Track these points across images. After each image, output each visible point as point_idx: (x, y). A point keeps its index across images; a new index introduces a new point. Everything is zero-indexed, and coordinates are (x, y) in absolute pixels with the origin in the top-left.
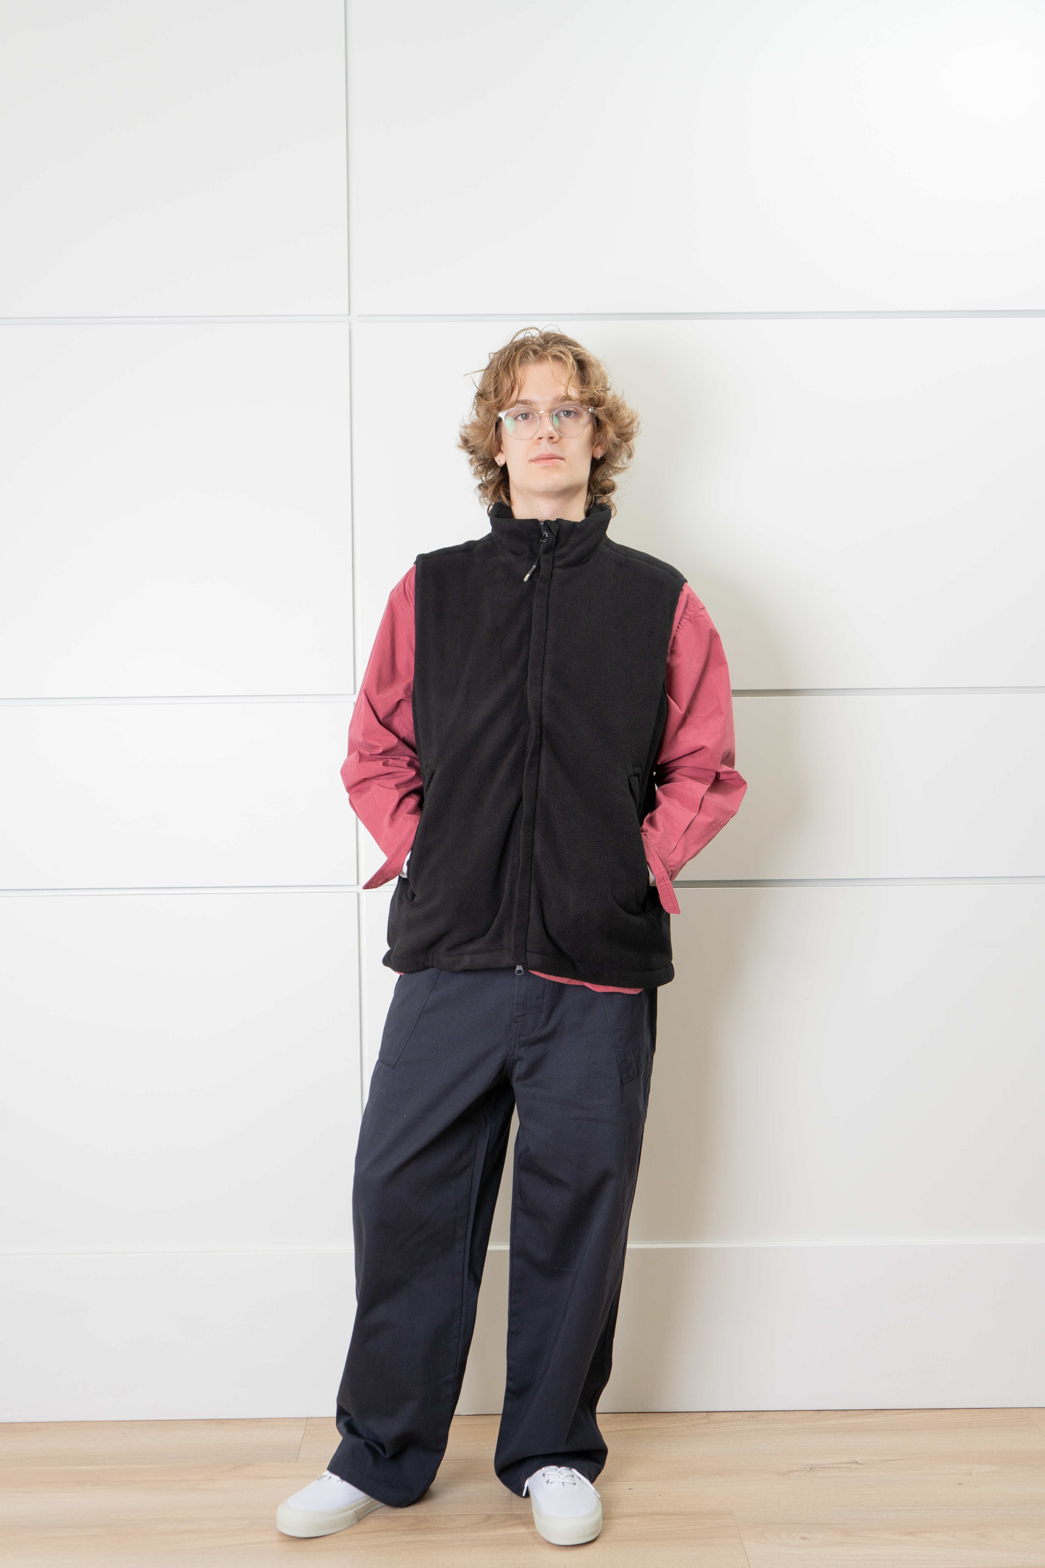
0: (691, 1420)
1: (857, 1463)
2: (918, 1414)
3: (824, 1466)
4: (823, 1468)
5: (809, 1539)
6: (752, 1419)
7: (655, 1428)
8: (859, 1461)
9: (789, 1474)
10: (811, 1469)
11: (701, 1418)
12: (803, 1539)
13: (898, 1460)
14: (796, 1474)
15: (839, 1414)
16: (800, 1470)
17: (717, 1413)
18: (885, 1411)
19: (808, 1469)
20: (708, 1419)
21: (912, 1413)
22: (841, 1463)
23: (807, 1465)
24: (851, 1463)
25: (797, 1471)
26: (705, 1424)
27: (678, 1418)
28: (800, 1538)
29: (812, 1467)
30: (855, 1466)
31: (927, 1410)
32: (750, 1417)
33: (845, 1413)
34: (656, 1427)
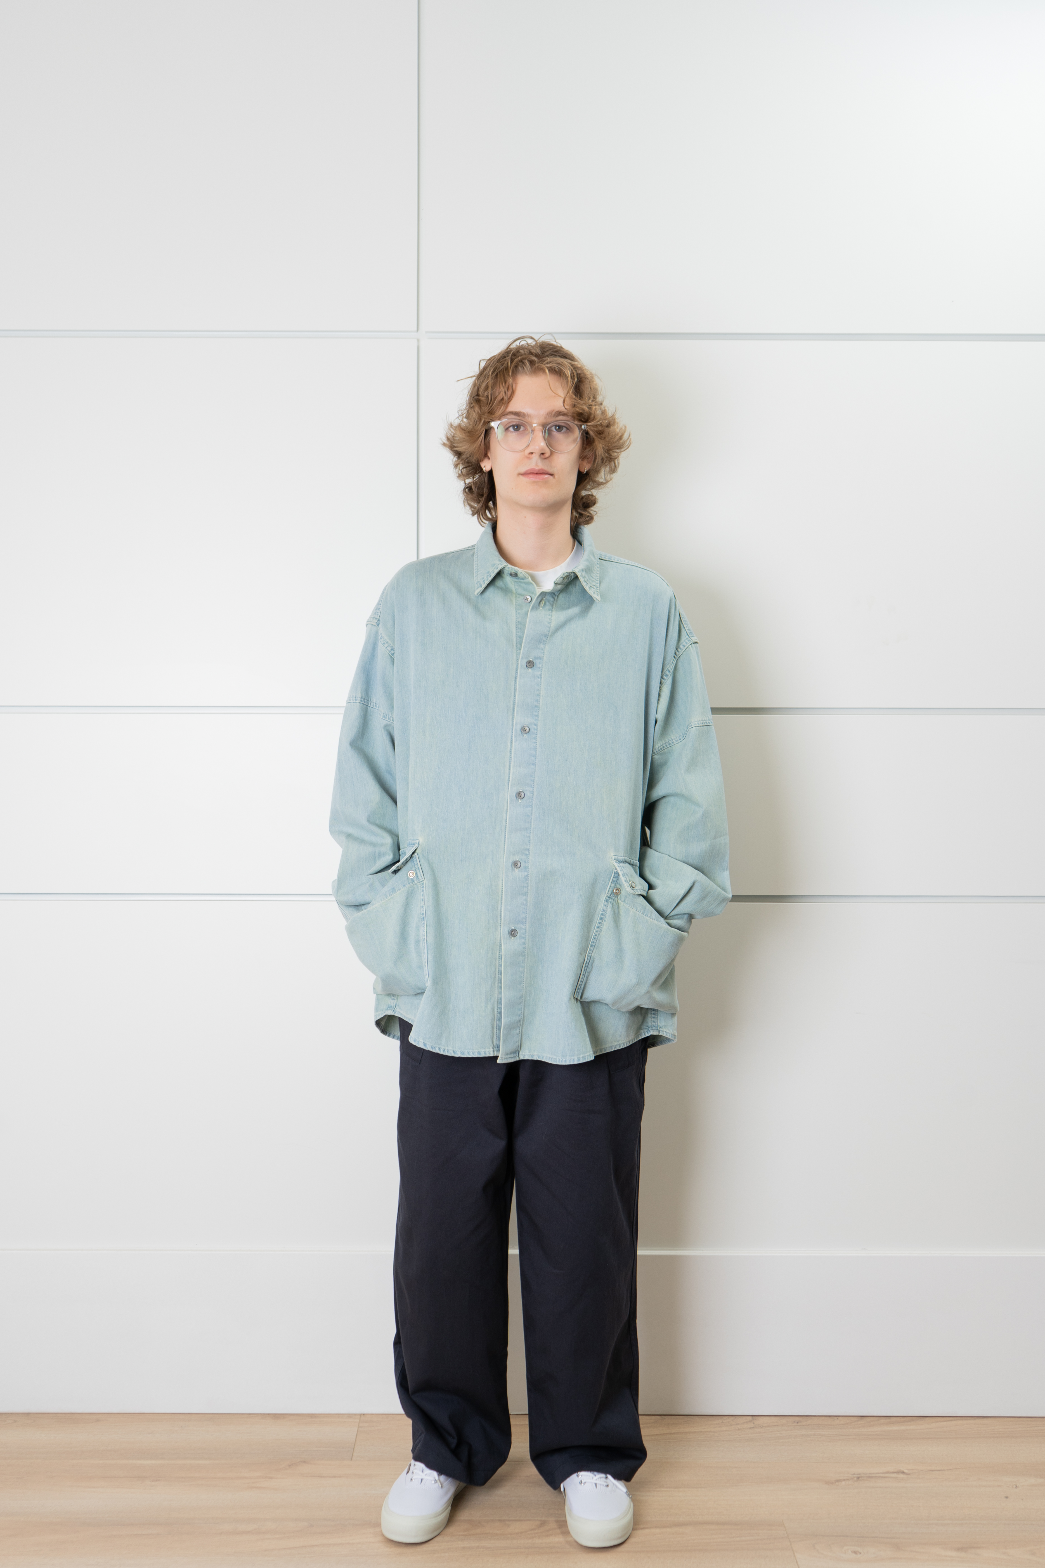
0: (737, 1424)
1: (903, 1473)
2: (960, 1422)
3: (871, 1475)
4: (870, 1477)
5: (860, 1553)
6: (797, 1424)
7: (701, 1432)
8: (906, 1471)
9: (837, 1483)
10: (858, 1478)
11: (747, 1422)
12: (855, 1552)
13: (944, 1470)
14: (843, 1483)
15: (883, 1421)
16: (848, 1480)
17: (762, 1417)
18: (927, 1418)
19: (855, 1479)
20: (754, 1423)
21: (954, 1420)
22: (888, 1472)
23: (854, 1474)
24: (898, 1472)
25: (844, 1480)
26: (751, 1428)
27: (724, 1421)
28: (852, 1552)
29: (859, 1476)
30: (901, 1476)
31: (969, 1418)
32: (794, 1422)
33: (888, 1420)
34: (703, 1430)
